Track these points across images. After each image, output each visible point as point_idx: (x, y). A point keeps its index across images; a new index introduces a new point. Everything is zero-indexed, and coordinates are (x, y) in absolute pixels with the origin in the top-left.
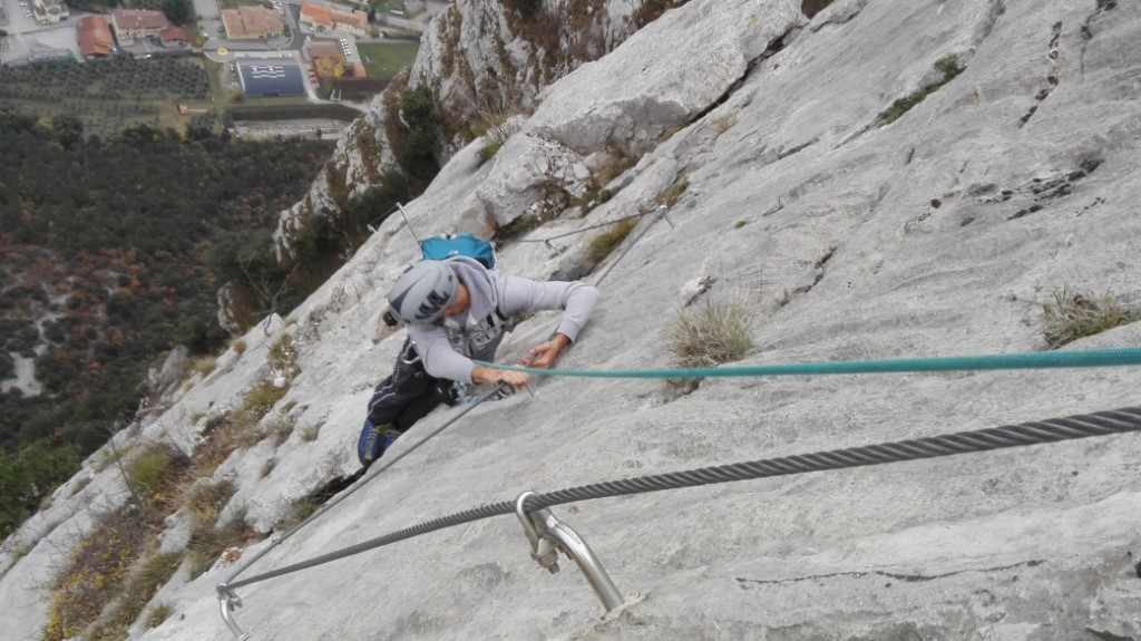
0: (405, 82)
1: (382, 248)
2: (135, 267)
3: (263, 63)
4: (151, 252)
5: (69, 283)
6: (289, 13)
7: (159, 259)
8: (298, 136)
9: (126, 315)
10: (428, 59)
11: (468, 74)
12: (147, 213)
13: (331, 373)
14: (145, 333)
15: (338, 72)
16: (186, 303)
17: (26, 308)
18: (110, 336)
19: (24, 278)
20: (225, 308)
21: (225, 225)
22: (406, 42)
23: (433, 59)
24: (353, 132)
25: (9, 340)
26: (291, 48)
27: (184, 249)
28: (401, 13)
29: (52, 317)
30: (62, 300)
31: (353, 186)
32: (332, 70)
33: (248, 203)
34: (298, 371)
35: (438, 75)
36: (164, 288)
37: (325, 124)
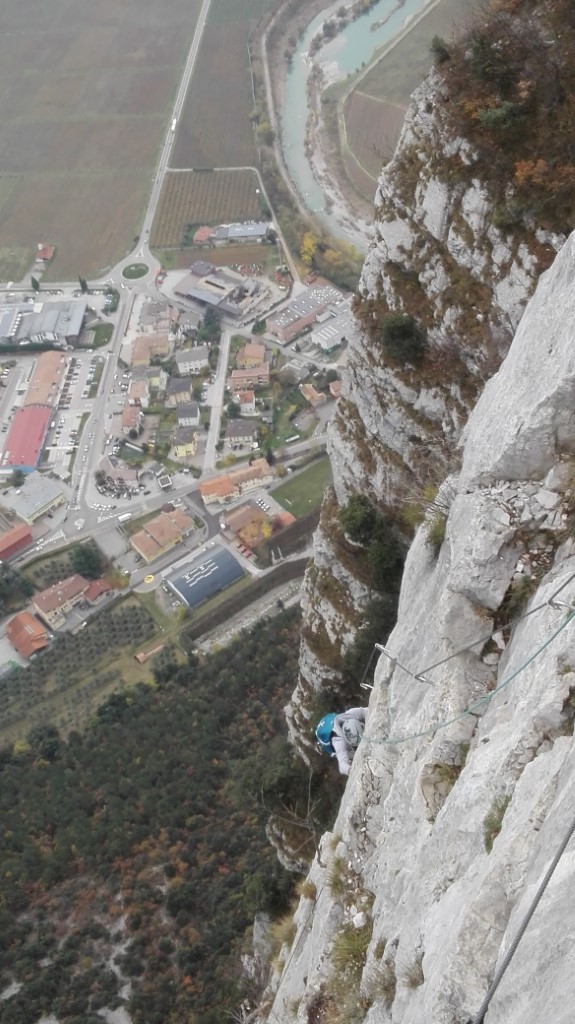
0: (335, 503)
1: (386, 703)
2: (173, 849)
3: (189, 568)
4: (180, 823)
5: (119, 903)
6: (192, 504)
7: (192, 828)
8: (262, 619)
9: (190, 907)
10: (344, 466)
11: (393, 456)
12: (158, 784)
13: (405, 882)
14: (218, 917)
15: (267, 532)
16: (242, 862)
17: (90, 953)
18: (186, 939)
19: (75, 921)
20: (282, 848)
21: (239, 754)
22: (316, 462)
23: (349, 463)
24: (310, 585)
25: (91, 998)
26: (211, 536)
27: (211, 802)
28: (298, 437)
29: (120, 949)
30: (121, 925)
31: (339, 641)
32: (260, 533)
33: (249, 718)
34: (372, 897)
35: (363, 476)
36: (213, 857)
37: (281, 592)
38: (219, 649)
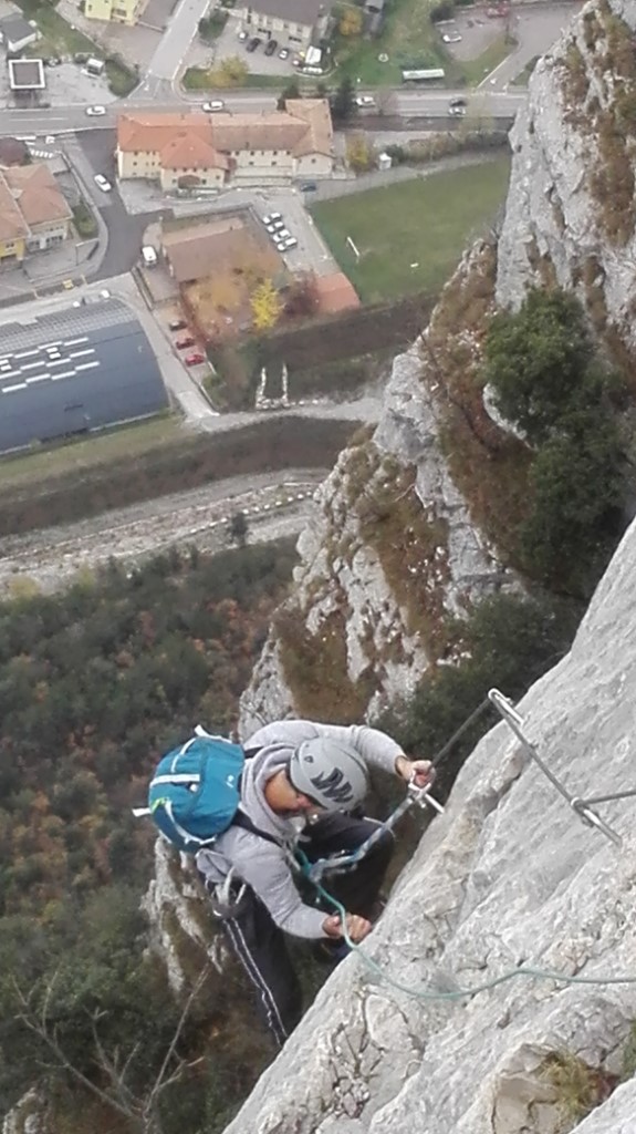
0: (484, 291)
1: (467, 857)
3: (18, 341)
6: (80, 162)
8: (173, 551)
15: (266, 311)
22: (465, 161)
23: (561, 193)
24: (341, 497)
26: (104, 272)
28: (439, 72)
31: (372, 680)
32: (245, 310)
33: (50, 811)
37: (252, 493)
38: (30, 593)
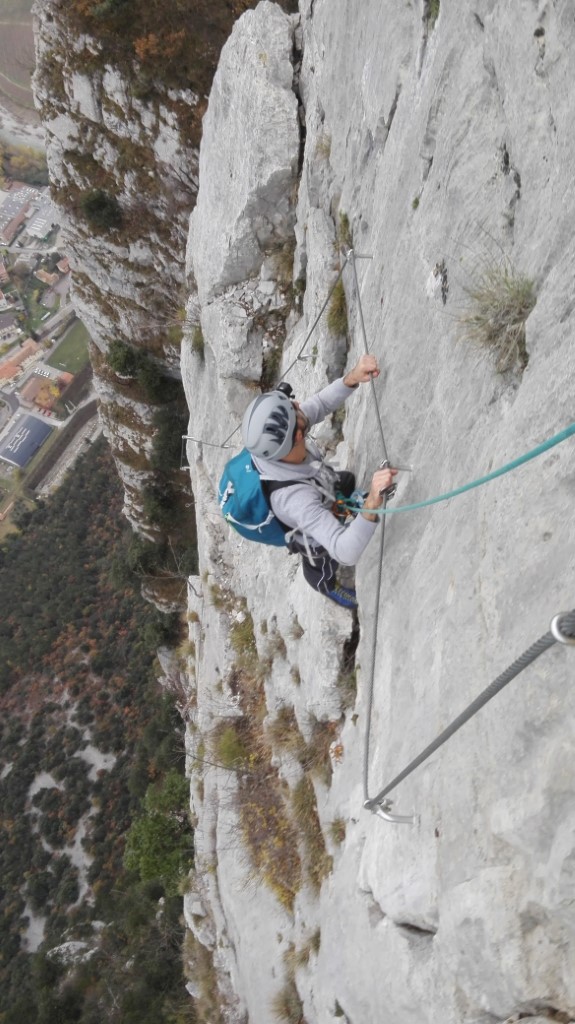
0: (99, 352)
1: (204, 473)
2: (81, 634)
3: (8, 440)
4: (79, 615)
5: (58, 683)
7: (88, 615)
8: (79, 457)
9: (109, 665)
10: (96, 324)
11: (128, 303)
12: (51, 596)
13: (265, 581)
14: (131, 663)
15: (56, 392)
16: (133, 622)
17: (52, 723)
18: (115, 686)
19: (31, 708)
20: (157, 601)
21: (101, 554)
22: (71, 328)
23: (98, 320)
24: (105, 419)
25: (65, 750)
26: (14, 410)
27: (95, 593)
28: (49, 313)
29: (72, 711)
30: (66, 696)
31: (142, 450)
32: (51, 396)
33: (98, 528)
34: (244, 601)
35: (112, 326)
36: (111, 627)
37: (85, 432)
38: (56, 489)
